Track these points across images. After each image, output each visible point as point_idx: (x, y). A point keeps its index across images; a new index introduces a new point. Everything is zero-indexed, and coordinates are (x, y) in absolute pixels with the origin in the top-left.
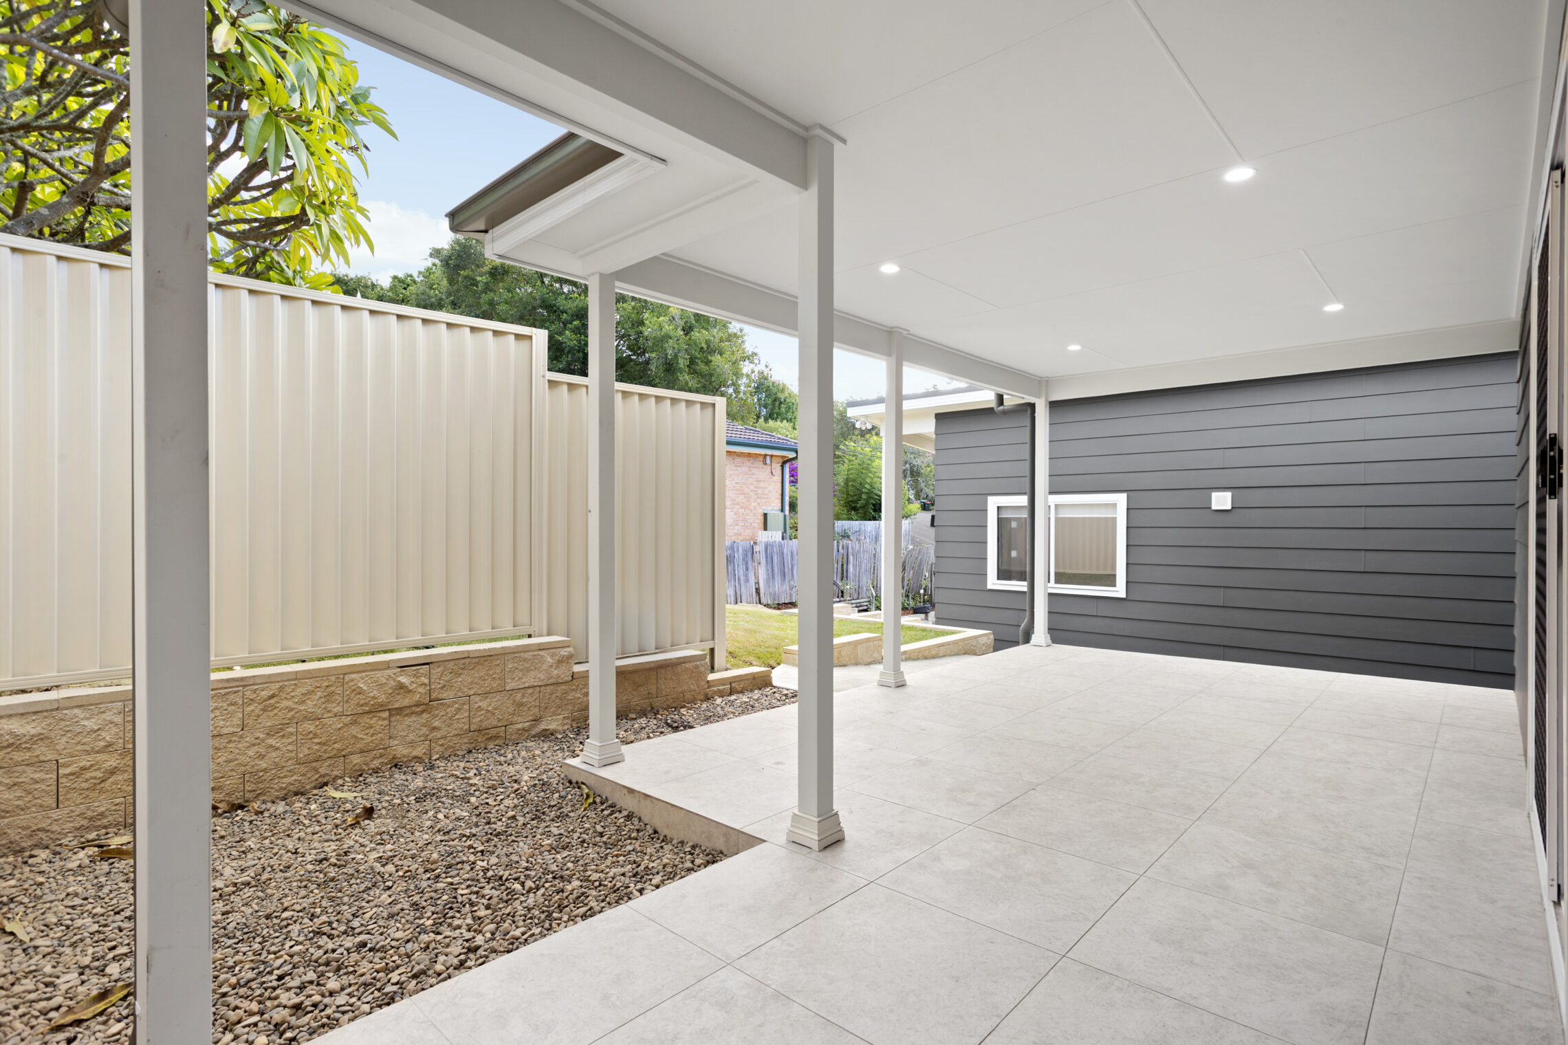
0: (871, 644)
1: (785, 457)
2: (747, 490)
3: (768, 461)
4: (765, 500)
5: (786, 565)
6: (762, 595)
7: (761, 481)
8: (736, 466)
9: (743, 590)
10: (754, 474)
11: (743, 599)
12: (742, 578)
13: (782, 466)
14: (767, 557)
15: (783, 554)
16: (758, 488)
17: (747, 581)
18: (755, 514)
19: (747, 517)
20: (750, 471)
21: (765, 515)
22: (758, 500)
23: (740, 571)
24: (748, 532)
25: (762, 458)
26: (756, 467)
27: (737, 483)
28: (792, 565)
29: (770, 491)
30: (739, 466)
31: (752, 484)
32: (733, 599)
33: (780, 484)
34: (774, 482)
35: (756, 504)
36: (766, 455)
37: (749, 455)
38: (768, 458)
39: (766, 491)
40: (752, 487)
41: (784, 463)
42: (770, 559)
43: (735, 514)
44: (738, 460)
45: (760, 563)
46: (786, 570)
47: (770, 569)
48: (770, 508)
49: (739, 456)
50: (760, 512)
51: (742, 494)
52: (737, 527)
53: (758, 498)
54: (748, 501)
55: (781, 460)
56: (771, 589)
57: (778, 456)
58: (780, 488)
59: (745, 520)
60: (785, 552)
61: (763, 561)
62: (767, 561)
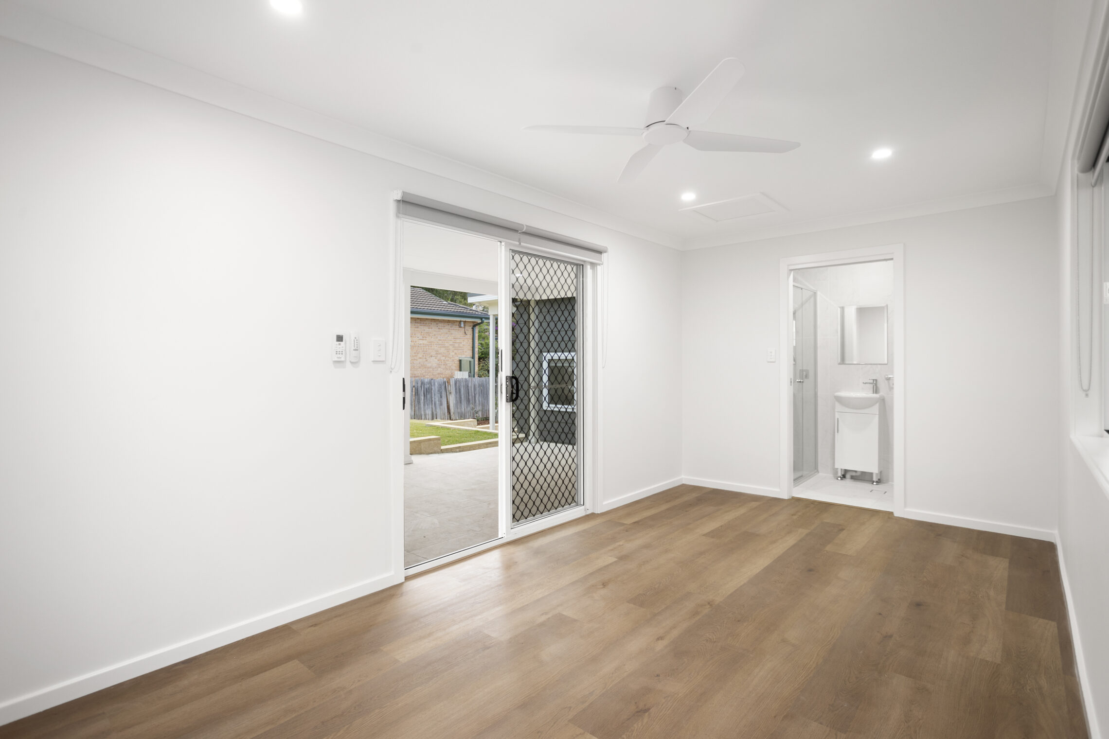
0: (432, 442)
1: (475, 322)
2: (447, 345)
3: (462, 325)
4: (459, 351)
5: (470, 394)
6: (451, 414)
7: (457, 338)
8: (439, 329)
9: (438, 410)
10: (452, 334)
11: (438, 416)
12: (437, 402)
13: (473, 328)
14: (456, 389)
15: (468, 386)
16: (455, 343)
17: (441, 404)
18: (453, 360)
19: (447, 362)
20: (449, 331)
21: (460, 361)
22: (456, 351)
23: (436, 398)
24: (448, 372)
25: (458, 324)
26: (454, 329)
27: (439, 340)
28: (475, 394)
29: (463, 345)
30: (442, 329)
31: (451, 340)
32: (430, 417)
33: (472, 340)
34: (467, 339)
35: (453, 354)
36: (461, 321)
37: (449, 321)
38: (462, 323)
39: (461, 345)
40: (451, 343)
41: (474, 326)
42: (458, 391)
43: (438, 360)
44: (440, 325)
45: (450, 393)
46: (470, 397)
47: (458, 396)
48: (464, 356)
49: (441, 322)
50: (457, 359)
51: (444, 347)
52: (439, 369)
53: (455, 349)
54: (448, 351)
55: (472, 324)
56: (459, 410)
57: (470, 322)
58: (471, 343)
59: (445, 364)
60: (470, 385)
61: (453, 391)
62: (456, 391)
